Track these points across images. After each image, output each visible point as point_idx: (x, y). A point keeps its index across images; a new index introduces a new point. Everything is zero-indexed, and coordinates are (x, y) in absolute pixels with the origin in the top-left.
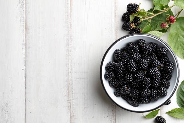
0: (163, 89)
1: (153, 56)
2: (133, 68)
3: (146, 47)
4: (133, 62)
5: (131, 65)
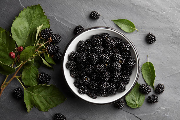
1: (115, 51)
3: (109, 41)
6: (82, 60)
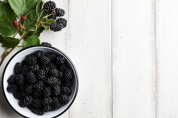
1: (52, 66)
4: (31, 73)
5: (29, 77)
6: (21, 81)
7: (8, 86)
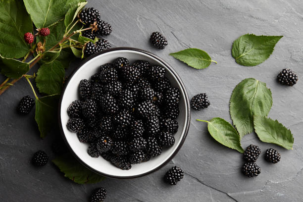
0: (167, 135)
1: (143, 83)
2: (111, 107)
3: (127, 70)
4: (109, 97)
5: (106, 103)
6: (91, 112)
7: (69, 120)
